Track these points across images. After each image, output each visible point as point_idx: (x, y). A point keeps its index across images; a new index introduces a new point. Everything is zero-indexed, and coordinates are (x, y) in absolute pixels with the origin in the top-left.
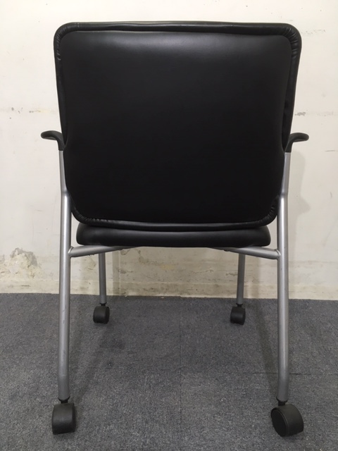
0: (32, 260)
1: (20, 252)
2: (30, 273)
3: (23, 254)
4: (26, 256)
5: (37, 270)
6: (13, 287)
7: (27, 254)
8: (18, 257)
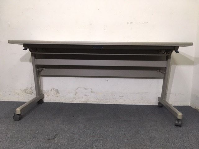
0: (57, 92)
2: (56, 96)
4: (55, 90)
6: (50, 100)
8: (53, 90)
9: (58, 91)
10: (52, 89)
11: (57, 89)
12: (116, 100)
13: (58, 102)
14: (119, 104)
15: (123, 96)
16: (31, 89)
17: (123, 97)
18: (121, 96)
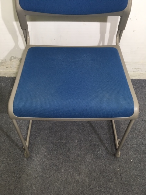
3: (17, 59)
8: (14, 60)
10: (13, 58)
15: (140, 68)
18: (137, 68)
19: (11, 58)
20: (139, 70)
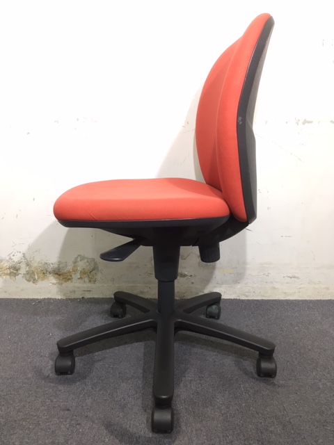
0: (94, 266)
1: (83, 258)
3: (86, 261)
4: (88, 262)
5: (99, 276)
6: (75, 292)
7: (89, 261)
8: (80, 263)
9: (96, 264)
10: (79, 259)
11: (94, 260)
12: (275, 288)
13: (96, 296)
14: (282, 298)
15: (297, 275)
16: (10, 258)
17: (295, 277)
18: (291, 275)
19: (77, 258)
20: (296, 279)
